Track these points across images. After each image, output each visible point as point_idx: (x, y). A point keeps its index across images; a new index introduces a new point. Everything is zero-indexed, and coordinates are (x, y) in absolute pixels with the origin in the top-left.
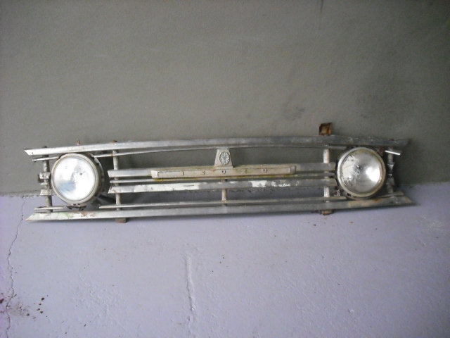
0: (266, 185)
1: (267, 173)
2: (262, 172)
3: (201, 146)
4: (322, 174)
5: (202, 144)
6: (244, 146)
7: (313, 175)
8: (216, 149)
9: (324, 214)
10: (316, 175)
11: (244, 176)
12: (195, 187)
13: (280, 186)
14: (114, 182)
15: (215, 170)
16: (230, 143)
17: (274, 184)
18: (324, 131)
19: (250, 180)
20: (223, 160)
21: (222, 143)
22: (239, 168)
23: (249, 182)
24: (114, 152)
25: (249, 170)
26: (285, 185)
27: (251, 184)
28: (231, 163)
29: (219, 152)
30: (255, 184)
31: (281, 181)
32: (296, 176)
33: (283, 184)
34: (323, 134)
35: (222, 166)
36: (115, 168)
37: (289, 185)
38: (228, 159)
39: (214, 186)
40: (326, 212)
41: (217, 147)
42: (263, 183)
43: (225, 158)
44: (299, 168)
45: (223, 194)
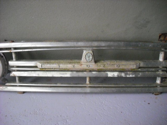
0: (118, 75)
1: (119, 68)
2: (115, 67)
3: (72, 47)
4: (157, 69)
5: (73, 45)
6: (104, 48)
7: (151, 70)
8: (83, 50)
9: (155, 95)
10: (153, 70)
11: (102, 69)
12: (68, 75)
13: (128, 76)
14: (14, 69)
15: (82, 65)
16: (93, 45)
17: (123, 75)
18: (162, 38)
19: (107, 71)
20: (87, 59)
21: (88, 45)
22: (99, 64)
23: (106, 72)
24: (12, 49)
25: (106, 66)
26: (131, 76)
27: (107, 74)
28: (93, 61)
29: (85, 52)
30: (110, 74)
31: (128, 72)
32: (140, 70)
33: (129, 75)
34: (161, 41)
35: (87, 62)
36: (14, 60)
37: (134, 76)
38: (91, 57)
39: (81, 74)
40: (156, 93)
41: (84, 48)
42: (116, 74)
43: (89, 57)
44: (142, 64)
45: (88, 79)
